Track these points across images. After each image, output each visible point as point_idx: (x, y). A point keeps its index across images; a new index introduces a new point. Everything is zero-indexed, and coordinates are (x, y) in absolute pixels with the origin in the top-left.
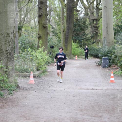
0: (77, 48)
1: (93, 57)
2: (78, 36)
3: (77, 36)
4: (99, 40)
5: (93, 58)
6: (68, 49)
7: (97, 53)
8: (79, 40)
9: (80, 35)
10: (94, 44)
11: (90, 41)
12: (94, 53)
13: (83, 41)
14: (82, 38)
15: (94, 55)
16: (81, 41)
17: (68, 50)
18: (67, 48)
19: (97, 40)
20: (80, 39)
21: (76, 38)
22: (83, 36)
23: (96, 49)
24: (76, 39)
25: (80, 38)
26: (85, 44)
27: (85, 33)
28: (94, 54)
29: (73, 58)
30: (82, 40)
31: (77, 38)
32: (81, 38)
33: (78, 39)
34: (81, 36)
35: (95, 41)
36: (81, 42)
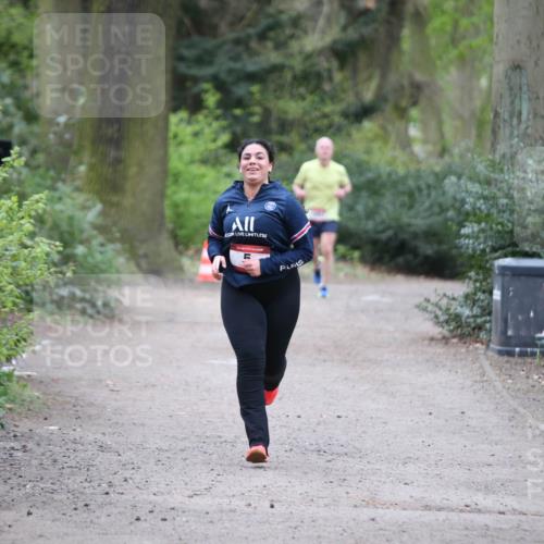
0: (204, 162)
1: (363, 260)
2: (209, 43)
3: (196, 38)
4: (417, 88)
5: (361, 271)
6: (133, 170)
7: (405, 219)
8: (220, 85)
9: (227, 33)
10: (367, 125)
11: (334, 98)
12: (370, 215)
13: (255, 88)
14: (251, 66)
15: (375, 242)
16: (240, 90)
17: (128, 186)
18: (118, 161)
19: (393, 78)
20: (223, 76)
21: (181, 59)
22: (254, 44)
23: (395, 183)
24: (183, 68)
25: (222, 65)
26: (274, 125)
27: (271, 10)
28: (370, 225)
29: (181, 269)
30: (252, 78)
31: (200, 61)
32: (238, 66)
33: (208, 71)
34: (237, 42)
35: (381, 97)
36: (240, 103)
